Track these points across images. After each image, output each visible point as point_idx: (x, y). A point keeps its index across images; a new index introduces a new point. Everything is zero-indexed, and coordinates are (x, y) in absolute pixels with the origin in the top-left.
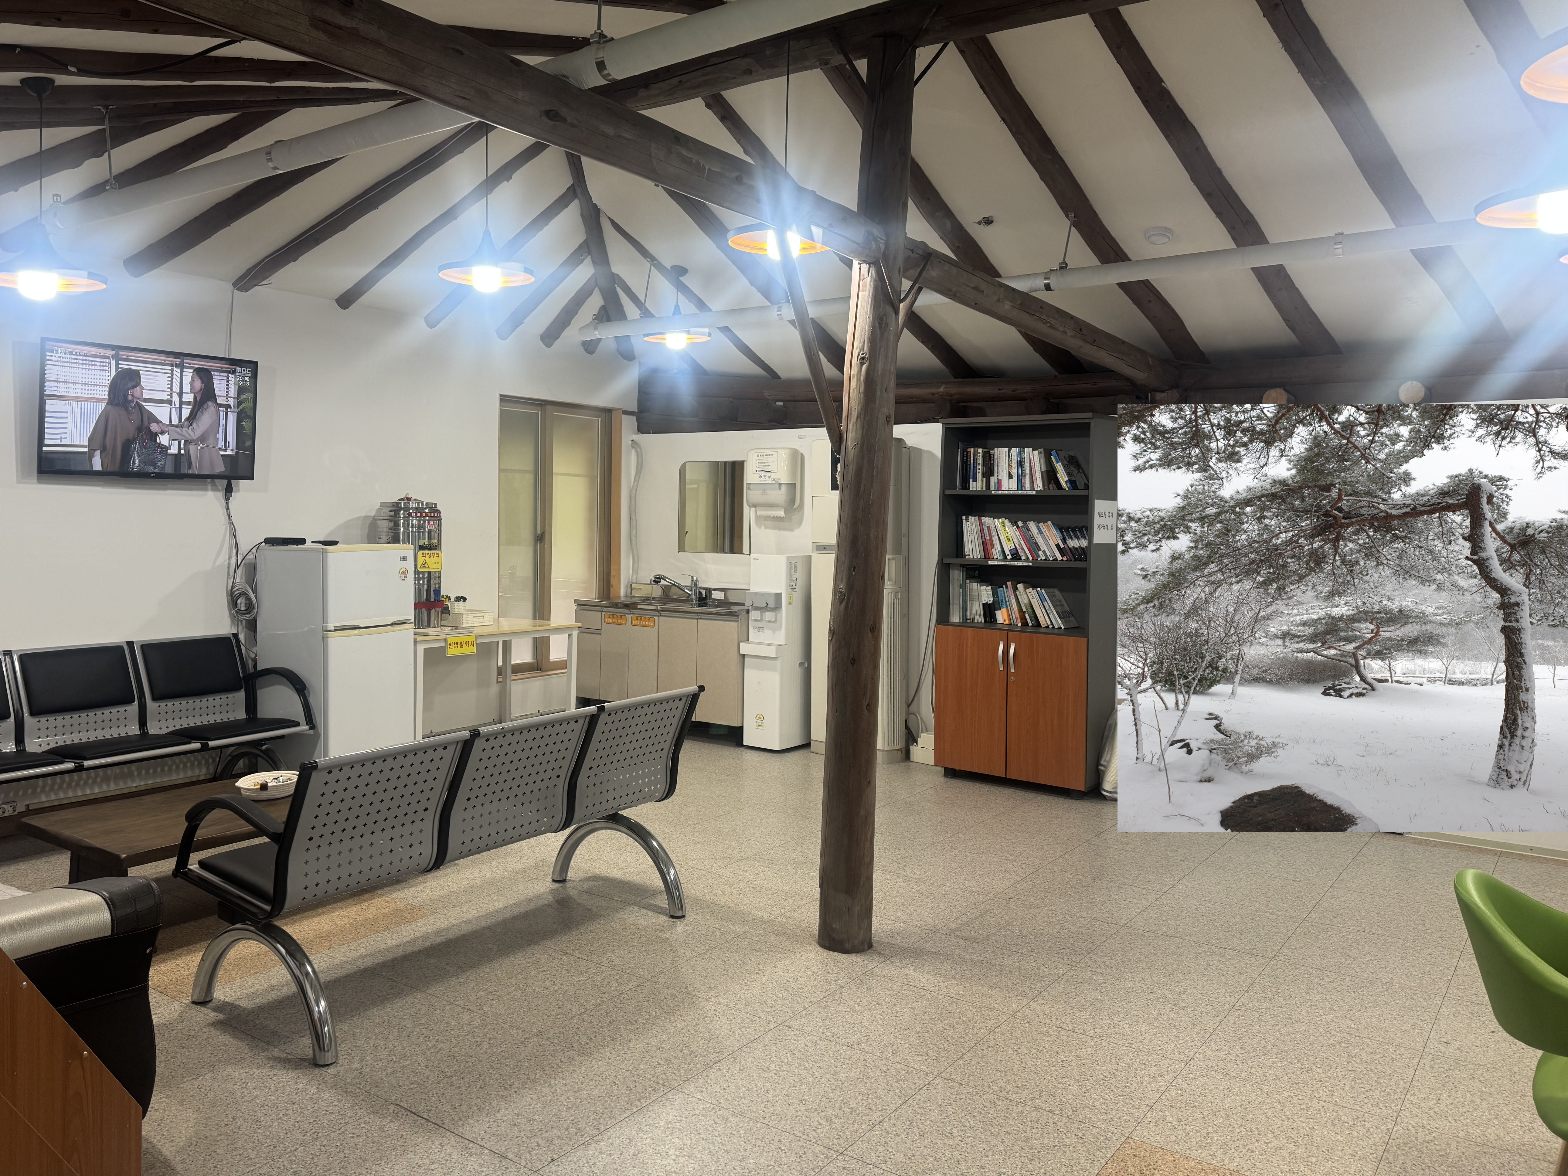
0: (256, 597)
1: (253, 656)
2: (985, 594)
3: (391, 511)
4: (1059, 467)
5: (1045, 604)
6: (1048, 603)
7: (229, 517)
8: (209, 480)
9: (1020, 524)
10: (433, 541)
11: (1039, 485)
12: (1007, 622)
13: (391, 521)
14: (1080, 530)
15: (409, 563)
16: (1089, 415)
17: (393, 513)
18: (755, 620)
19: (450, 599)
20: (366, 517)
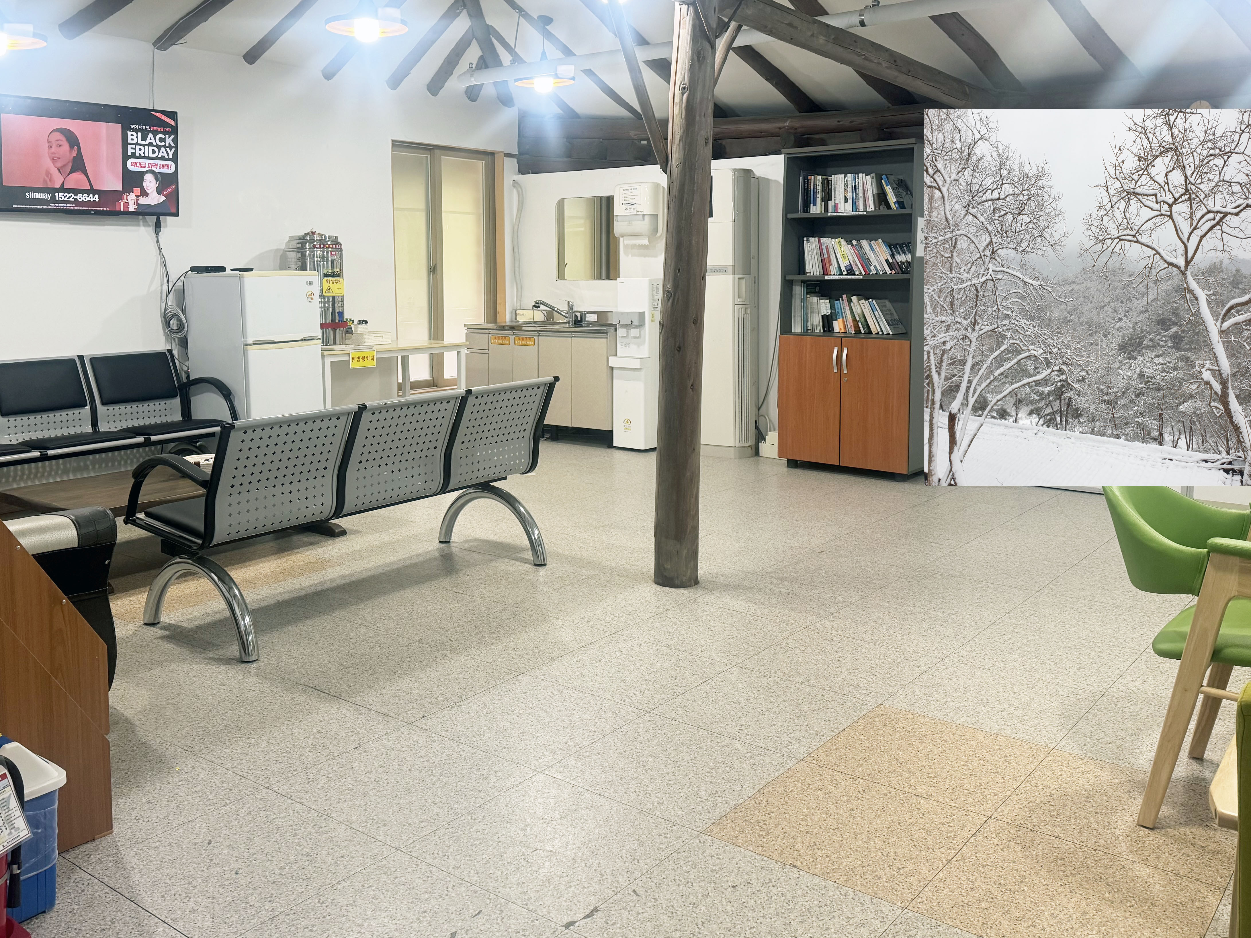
0: (186, 318)
1: (186, 369)
2: (824, 306)
3: (298, 243)
4: (889, 190)
5: (876, 313)
6: (879, 313)
7: (160, 249)
8: (141, 217)
9: (854, 242)
10: (335, 270)
11: (871, 207)
12: (843, 331)
13: (298, 252)
14: (906, 246)
15: (315, 288)
16: (913, 140)
17: (300, 245)
18: (622, 337)
19: (353, 322)
20: (277, 250)
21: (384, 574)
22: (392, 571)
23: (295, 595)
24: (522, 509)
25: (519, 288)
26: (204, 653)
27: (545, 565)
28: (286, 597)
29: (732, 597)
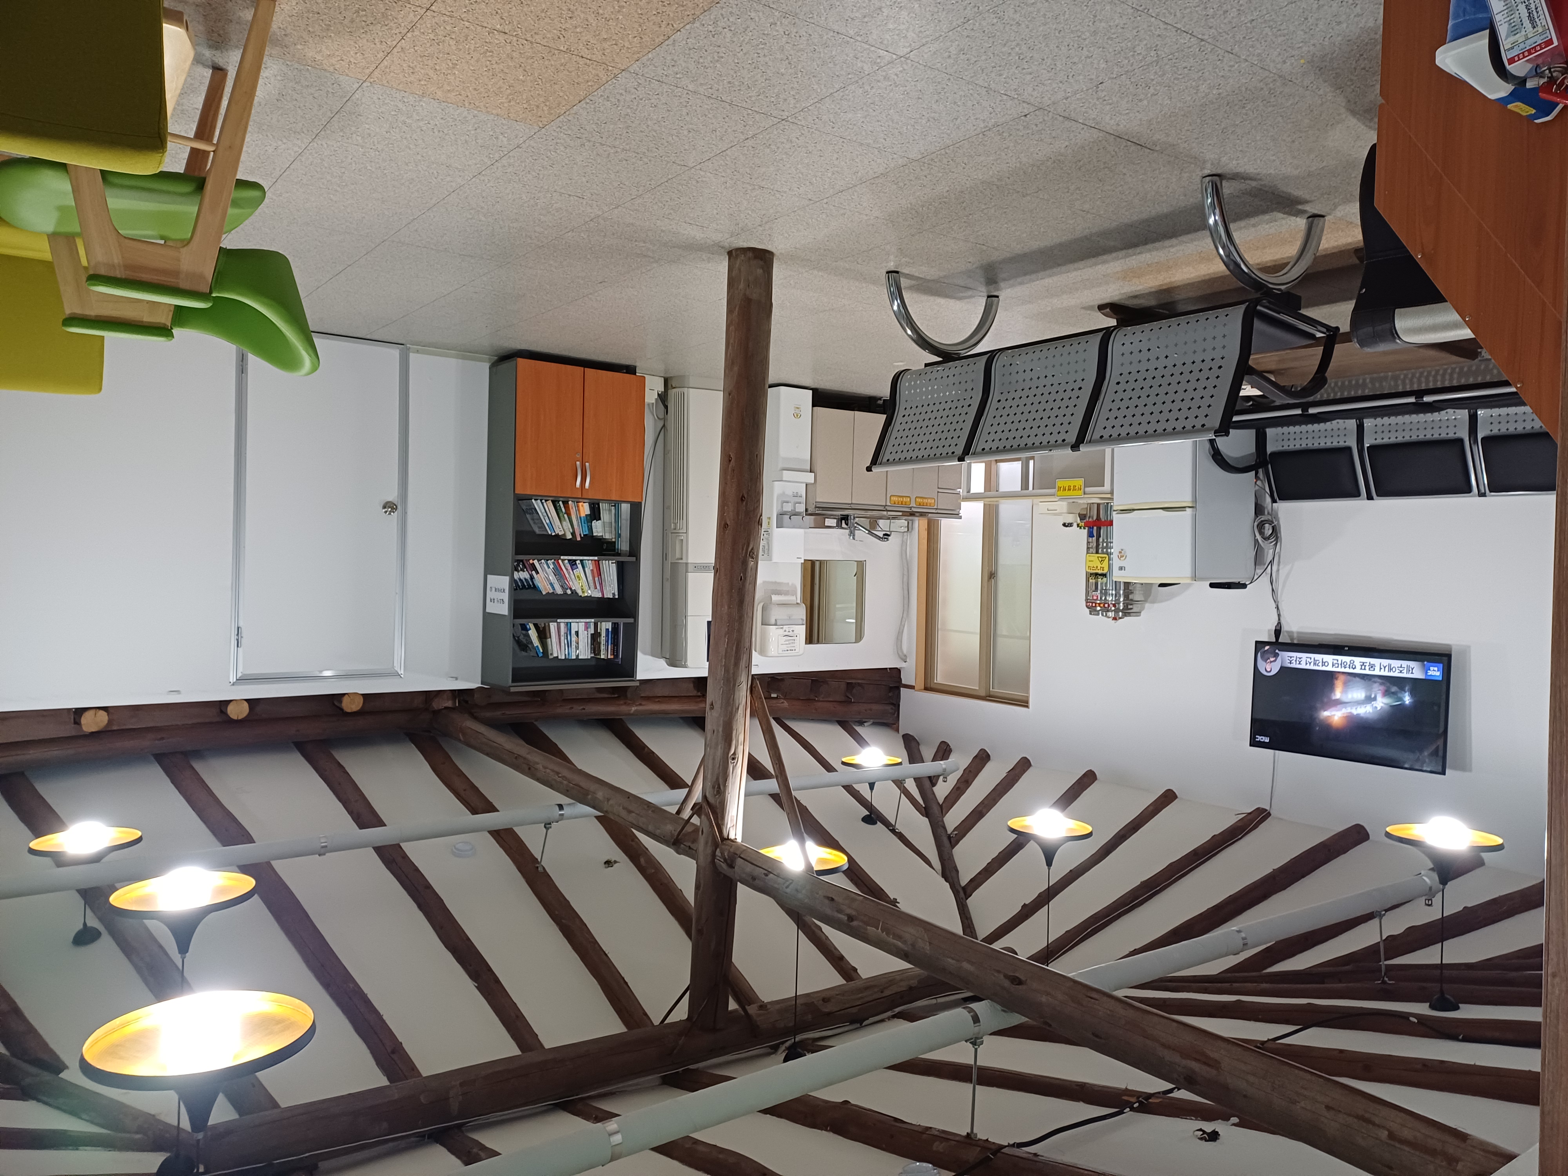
0: (1255, 535)
1: (1259, 483)
2: (599, 529)
3: (1132, 608)
4: (536, 642)
5: (548, 521)
6: (546, 521)
7: (1278, 609)
8: (1295, 641)
9: (569, 592)
10: (1094, 581)
11: (553, 626)
12: (580, 504)
13: (1132, 600)
14: (519, 586)
15: (1116, 563)
16: (513, 690)
17: (1130, 607)
18: (800, 503)
19: (1078, 525)
20: (1153, 602)
21: (1059, 265)
22: (1051, 267)
23: (1157, 244)
24: (909, 332)
25: (904, 556)
26: (1261, 185)
27: (888, 272)
28: (1167, 243)
29: (694, 238)
